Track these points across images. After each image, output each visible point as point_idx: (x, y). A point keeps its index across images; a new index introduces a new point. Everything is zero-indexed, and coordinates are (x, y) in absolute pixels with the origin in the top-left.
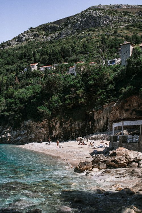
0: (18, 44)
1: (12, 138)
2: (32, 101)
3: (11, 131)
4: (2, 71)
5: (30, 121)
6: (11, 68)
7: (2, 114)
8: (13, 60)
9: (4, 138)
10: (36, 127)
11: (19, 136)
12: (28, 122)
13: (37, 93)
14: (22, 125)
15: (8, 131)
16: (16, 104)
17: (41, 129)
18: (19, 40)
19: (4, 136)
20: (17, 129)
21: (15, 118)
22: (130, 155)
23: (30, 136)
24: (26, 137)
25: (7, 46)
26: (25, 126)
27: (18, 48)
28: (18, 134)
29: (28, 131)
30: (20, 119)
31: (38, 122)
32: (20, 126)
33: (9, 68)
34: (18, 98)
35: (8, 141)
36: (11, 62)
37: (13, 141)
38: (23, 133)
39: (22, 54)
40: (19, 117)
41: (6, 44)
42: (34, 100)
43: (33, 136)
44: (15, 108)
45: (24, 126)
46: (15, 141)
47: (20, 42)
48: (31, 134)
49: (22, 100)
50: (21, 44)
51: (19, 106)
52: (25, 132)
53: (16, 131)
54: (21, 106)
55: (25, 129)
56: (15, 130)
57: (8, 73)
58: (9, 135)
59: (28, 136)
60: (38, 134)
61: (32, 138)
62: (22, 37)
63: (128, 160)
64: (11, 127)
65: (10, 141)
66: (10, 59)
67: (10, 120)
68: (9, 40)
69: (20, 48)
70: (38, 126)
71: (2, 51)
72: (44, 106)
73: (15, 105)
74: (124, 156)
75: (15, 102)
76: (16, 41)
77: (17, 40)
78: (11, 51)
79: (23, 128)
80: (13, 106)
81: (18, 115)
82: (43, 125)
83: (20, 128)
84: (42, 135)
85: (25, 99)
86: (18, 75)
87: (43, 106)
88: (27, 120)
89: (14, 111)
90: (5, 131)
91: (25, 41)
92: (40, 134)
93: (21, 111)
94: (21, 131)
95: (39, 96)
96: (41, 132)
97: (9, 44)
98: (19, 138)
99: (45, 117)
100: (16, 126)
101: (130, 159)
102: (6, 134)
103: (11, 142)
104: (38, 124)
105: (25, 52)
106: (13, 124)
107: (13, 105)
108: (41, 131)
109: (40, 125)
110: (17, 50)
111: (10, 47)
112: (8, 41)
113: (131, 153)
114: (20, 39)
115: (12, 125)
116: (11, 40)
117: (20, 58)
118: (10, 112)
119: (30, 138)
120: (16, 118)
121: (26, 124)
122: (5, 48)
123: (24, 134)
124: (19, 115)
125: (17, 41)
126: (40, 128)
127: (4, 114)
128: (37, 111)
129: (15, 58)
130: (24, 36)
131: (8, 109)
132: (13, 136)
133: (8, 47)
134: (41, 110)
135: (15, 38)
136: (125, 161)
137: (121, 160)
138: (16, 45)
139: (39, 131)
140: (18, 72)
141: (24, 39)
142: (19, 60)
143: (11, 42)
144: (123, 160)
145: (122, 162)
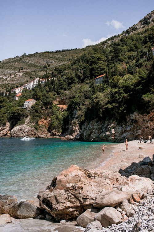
0: (144, 27)
1: (117, 135)
2: (137, 88)
3: (115, 127)
4: (124, 59)
5: (136, 113)
6: (133, 55)
7: (106, 107)
8: (137, 45)
9: (109, 136)
10: (142, 121)
11: (125, 132)
12: (134, 115)
13: (143, 78)
14: (128, 119)
15: (112, 127)
16: (120, 94)
17: (149, 122)
18: (146, 23)
19: (108, 133)
20: (123, 124)
21: (119, 111)
22: (86, 188)
23: (137, 133)
24: (132, 133)
25: (132, 32)
26: (132, 119)
27: (144, 31)
28: (123, 130)
29: (134, 126)
30: (125, 111)
31: (145, 114)
32: (125, 120)
33: (131, 55)
34: (122, 86)
35: (113, 139)
36: (134, 48)
37: (118, 139)
38: (128, 129)
39: (147, 37)
40: (124, 110)
41: (131, 29)
42: (139, 87)
43: (139, 132)
44: (119, 99)
45: (130, 120)
46: (121, 138)
47: (147, 24)
48: (137, 130)
49: (126, 89)
50: (148, 26)
51: (124, 96)
52: (131, 128)
53: (122, 126)
54: (126, 95)
55: (131, 123)
56: (120, 125)
57: (130, 60)
58: (113, 131)
59: (134, 132)
60: (145, 129)
61: (139, 134)
62: (149, 19)
63: (80, 202)
64: (116, 122)
65: (114, 138)
66: (133, 45)
67: (115, 114)
68: (135, 25)
69: (146, 31)
70: (145, 119)
71: (127, 38)
72: (151, 94)
73: (119, 96)
74: (67, 190)
75: (119, 91)
76: (142, 24)
77: (143, 22)
78: (136, 36)
79: (129, 123)
80: (116, 97)
81: (122, 107)
82: (151, 118)
83: (126, 123)
84: (151, 130)
85: (130, 87)
86: (139, 61)
87: (148, 93)
88: (133, 113)
89: (117, 103)
90: (110, 128)
91: (152, 22)
92: (148, 129)
93: (126, 101)
94: (127, 126)
95: (145, 82)
96: (149, 127)
97: (135, 29)
98: (125, 135)
99: (151, 107)
100: (121, 120)
101: (85, 199)
102: (111, 130)
103: (116, 139)
104: (145, 116)
105: (150, 35)
106: (119, 118)
107: (117, 95)
108: (149, 125)
109: (147, 118)
110: (142, 33)
111: (136, 32)
112: (133, 26)
113: (92, 183)
114: (147, 21)
115: (117, 120)
116: (137, 24)
117: (145, 42)
118: (114, 104)
119: (137, 134)
120: (121, 110)
121: (132, 118)
122: (130, 34)
123: (130, 130)
124: (124, 107)
125: (144, 24)
126: (147, 122)
127: (108, 107)
128: (142, 101)
129: (138, 43)
130: (151, 17)
131: (111, 100)
132: (118, 133)
133: (134, 32)
134: (146, 99)
135: (141, 21)
136: (69, 204)
137: (58, 202)
138: (142, 28)
139: (146, 125)
140: (139, 57)
141: (151, 21)
142: (143, 44)
143: (136, 26)
144: (63, 201)
145: (60, 207)
